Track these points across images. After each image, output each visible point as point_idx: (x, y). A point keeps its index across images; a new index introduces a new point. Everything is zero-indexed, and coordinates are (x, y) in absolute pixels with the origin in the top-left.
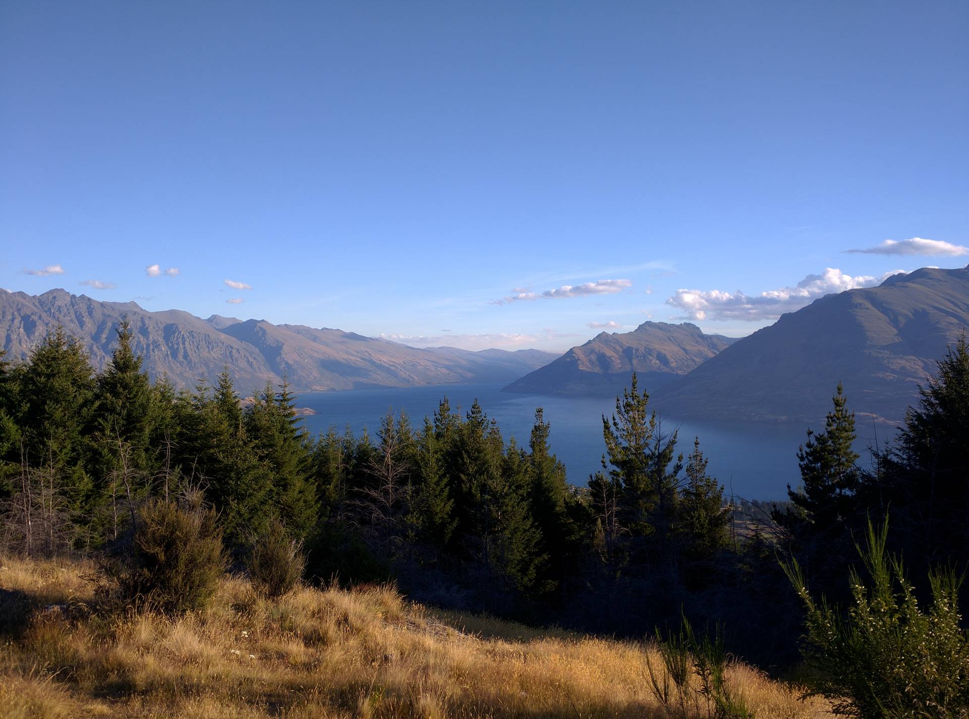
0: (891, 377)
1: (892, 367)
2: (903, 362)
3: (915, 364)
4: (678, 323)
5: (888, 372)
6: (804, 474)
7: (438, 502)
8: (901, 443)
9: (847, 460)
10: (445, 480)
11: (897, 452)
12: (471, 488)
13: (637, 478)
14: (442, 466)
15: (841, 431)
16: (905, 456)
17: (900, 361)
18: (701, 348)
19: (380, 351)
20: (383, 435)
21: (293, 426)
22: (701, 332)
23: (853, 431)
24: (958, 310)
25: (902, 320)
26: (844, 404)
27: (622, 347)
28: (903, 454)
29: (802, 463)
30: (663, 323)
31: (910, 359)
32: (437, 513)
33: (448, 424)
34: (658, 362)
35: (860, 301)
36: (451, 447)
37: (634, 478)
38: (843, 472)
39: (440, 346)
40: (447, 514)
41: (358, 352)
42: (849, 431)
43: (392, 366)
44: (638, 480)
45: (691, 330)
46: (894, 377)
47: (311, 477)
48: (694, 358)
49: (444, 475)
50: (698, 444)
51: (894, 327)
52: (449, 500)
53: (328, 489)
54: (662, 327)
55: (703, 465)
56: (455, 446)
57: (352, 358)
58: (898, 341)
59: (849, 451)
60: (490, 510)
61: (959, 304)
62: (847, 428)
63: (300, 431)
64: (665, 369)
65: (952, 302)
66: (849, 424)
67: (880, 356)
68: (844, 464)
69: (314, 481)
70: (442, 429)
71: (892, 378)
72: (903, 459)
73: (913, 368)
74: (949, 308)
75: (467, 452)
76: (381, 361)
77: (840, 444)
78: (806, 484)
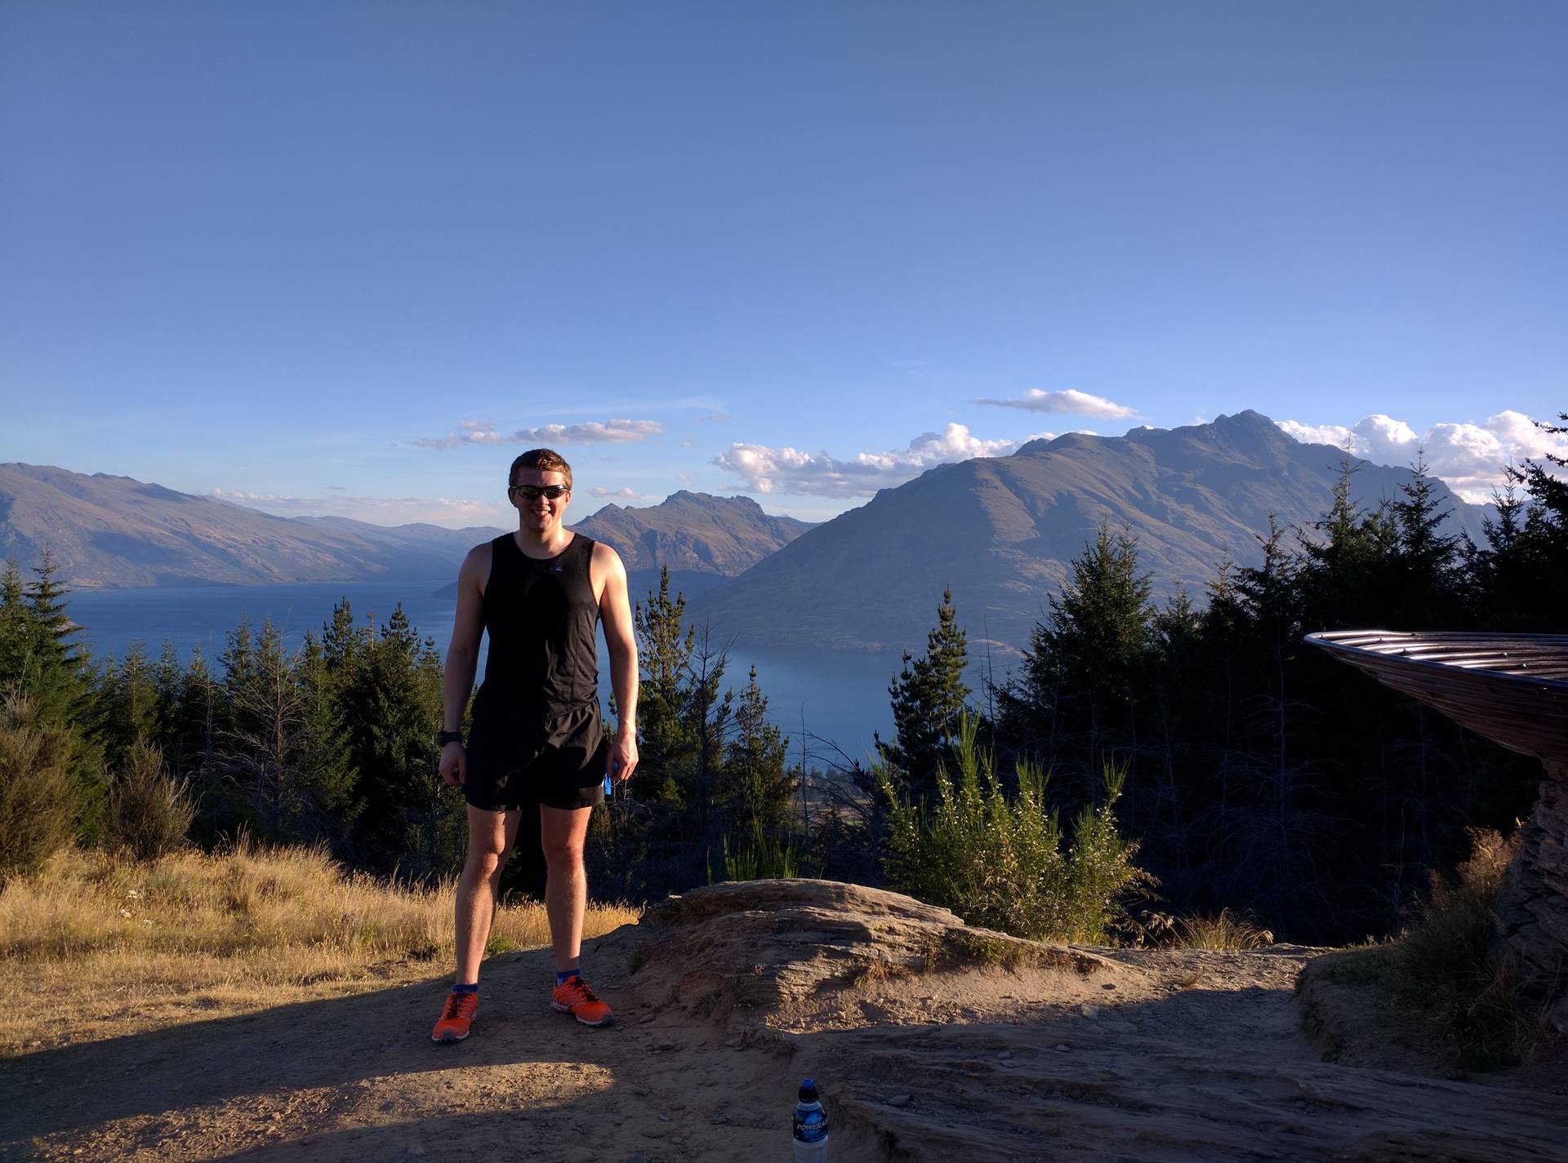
0: (1024, 588)
1: (1026, 575)
2: (1040, 568)
3: (1056, 570)
4: (727, 495)
5: (1019, 580)
6: (898, 717)
7: (332, 771)
8: (1027, 673)
9: (954, 696)
10: (346, 736)
11: (1022, 686)
12: (389, 748)
13: (663, 727)
14: (340, 713)
15: (948, 655)
16: (1032, 692)
17: (1037, 566)
18: (762, 537)
19: (209, 520)
20: (231, 662)
21: (62, 642)
22: (762, 511)
23: (964, 654)
24: (1114, 495)
25: (1042, 508)
26: (952, 617)
27: (640, 530)
28: (1030, 688)
29: (895, 701)
30: (704, 494)
31: (1050, 563)
32: (329, 791)
33: (348, 644)
34: (695, 555)
35: (987, 476)
36: (355, 682)
37: (658, 728)
38: (950, 714)
39: (324, 514)
40: (348, 791)
41: (166, 520)
42: (958, 656)
43: (230, 546)
44: (664, 730)
45: (746, 507)
46: (1028, 589)
47: (94, 731)
48: (750, 551)
49: (343, 728)
50: (754, 675)
51: (1031, 517)
52: (350, 769)
53: (128, 752)
54: (704, 500)
55: (761, 707)
56: (364, 679)
57: (154, 530)
58: (1035, 537)
59: (958, 683)
60: (423, 784)
61: (1115, 487)
62: (955, 652)
63: (74, 650)
64: (707, 568)
65: (1107, 485)
66: (958, 646)
67: (1011, 557)
68: (950, 702)
69: (100, 738)
70: (337, 653)
71: (1025, 590)
72: (1029, 696)
73: (1053, 576)
74: (1101, 492)
75: (384, 689)
76: (208, 537)
77: (946, 675)
78: (900, 731)
